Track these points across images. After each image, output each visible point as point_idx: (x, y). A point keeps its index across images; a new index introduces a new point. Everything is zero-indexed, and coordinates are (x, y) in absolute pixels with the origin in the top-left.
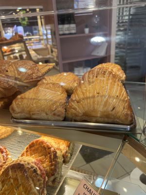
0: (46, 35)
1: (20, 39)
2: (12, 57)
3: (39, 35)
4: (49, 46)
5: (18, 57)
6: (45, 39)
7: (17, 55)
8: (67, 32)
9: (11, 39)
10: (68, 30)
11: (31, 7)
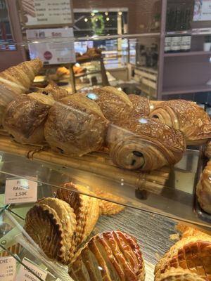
0: (128, 49)
1: (96, 55)
2: (82, 81)
3: (118, 50)
4: (129, 66)
5: (90, 80)
6: (125, 56)
7: (89, 77)
8: (176, 48)
9: (84, 54)
10: (179, 45)
11: (112, 10)
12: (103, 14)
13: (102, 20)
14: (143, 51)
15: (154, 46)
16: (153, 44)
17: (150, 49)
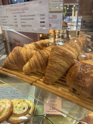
0: (77, 22)
3: (72, 23)
11: (71, 4)
12: (66, 6)
13: (66, 9)
14: (85, 24)
15: (90, 21)
16: (90, 20)
17: (88, 23)
